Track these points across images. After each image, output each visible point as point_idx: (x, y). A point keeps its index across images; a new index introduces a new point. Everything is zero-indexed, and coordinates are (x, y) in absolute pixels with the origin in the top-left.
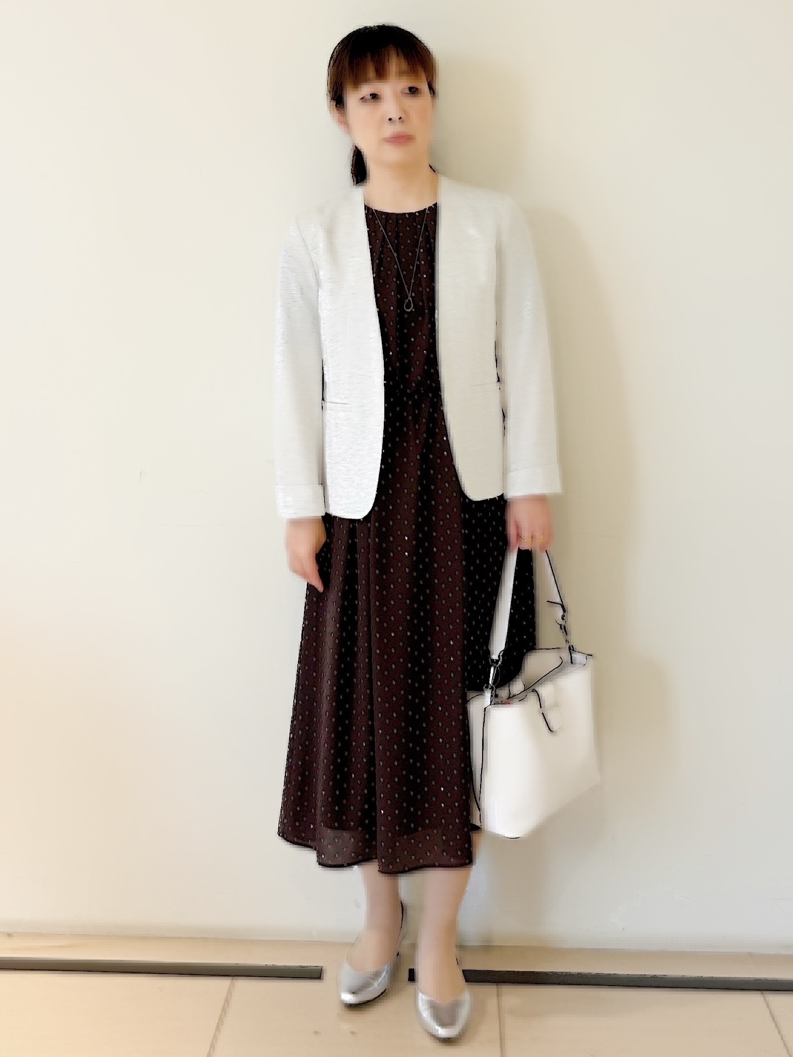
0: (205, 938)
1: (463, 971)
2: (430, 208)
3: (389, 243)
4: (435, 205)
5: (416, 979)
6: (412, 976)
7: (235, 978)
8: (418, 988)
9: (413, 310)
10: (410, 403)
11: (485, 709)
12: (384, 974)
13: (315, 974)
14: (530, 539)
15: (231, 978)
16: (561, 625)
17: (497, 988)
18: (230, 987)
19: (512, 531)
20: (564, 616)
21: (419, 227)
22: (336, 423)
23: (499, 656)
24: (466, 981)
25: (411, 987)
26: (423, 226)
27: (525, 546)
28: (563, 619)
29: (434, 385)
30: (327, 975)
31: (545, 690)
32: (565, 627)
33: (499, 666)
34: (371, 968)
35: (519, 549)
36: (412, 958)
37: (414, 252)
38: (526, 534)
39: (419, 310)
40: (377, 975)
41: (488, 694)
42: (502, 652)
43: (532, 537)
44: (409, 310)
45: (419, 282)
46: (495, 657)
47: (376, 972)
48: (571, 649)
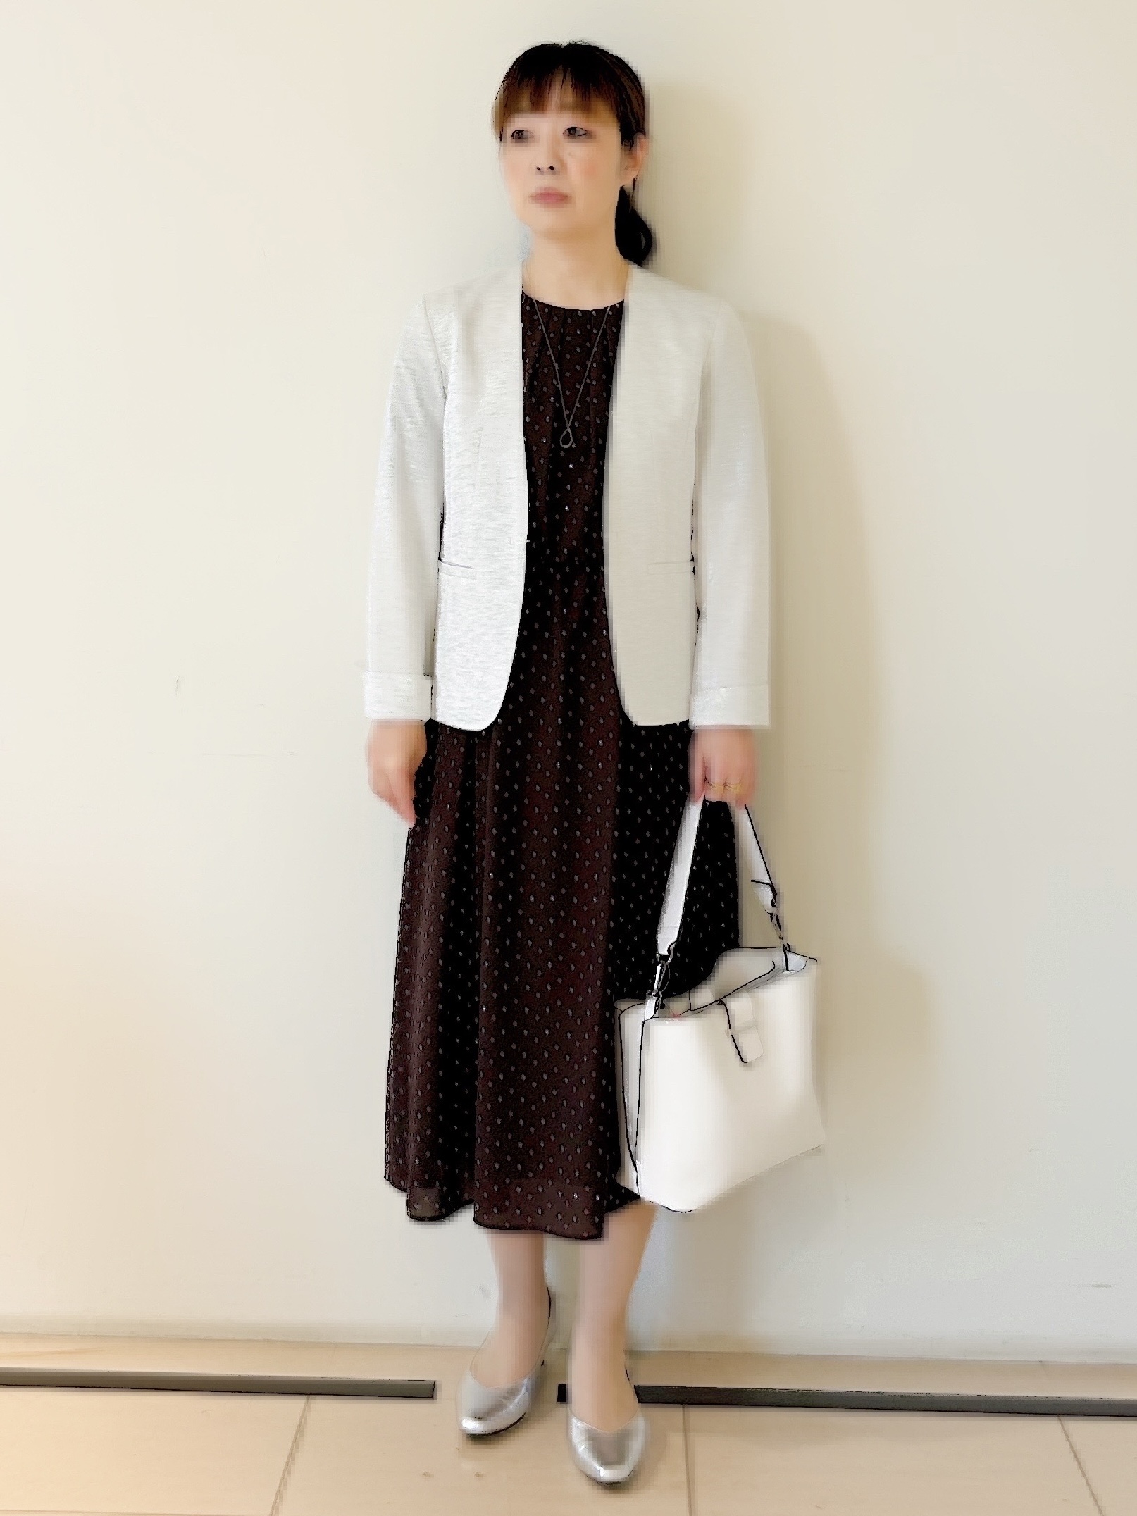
0: (268, 1341)
1: (635, 1386)
2: (613, 307)
3: (550, 349)
4: (621, 304)
5: (569, 1400)
6: (562, 1395)
7: (311, 1397)
8: (571, 1412)
9: (574, 446)
10: (558, 576)
11: (644, 1023)
12: (523, 1391)
13: (425, 1392)
14: (722, 787)
15: (306, 1397)
16: (771, 914)
17: (684, 1412)
18: (304, 1409)
19: (696, 774)
20: (776, 902)
21: (595, 331)
22: (454, 594)
23: (669, 950)
24: (640, 1402)
25: (561, 1410)
26: (601, 330)
27: (714, 797)
28: (773, 905)
29: (594, 555)
30: (441, 1393)
31: (737, 1005)
32: (777, 917)
33: (670, 964)
34: (504, 1383)
35: (705, 801)
36: (564, 1372)
37: (584, 366)
38: (716, 778)
39: (583, 449)
40: (513, 1392)
41: (651, 1003)
42: (673, 945)
43: (725, 785)
44: (567, 446)
45: (586, 406)
46: (663, 950)
47: (512, 1389)
48: (787, 949)
